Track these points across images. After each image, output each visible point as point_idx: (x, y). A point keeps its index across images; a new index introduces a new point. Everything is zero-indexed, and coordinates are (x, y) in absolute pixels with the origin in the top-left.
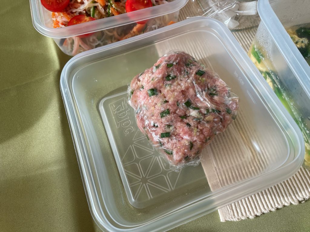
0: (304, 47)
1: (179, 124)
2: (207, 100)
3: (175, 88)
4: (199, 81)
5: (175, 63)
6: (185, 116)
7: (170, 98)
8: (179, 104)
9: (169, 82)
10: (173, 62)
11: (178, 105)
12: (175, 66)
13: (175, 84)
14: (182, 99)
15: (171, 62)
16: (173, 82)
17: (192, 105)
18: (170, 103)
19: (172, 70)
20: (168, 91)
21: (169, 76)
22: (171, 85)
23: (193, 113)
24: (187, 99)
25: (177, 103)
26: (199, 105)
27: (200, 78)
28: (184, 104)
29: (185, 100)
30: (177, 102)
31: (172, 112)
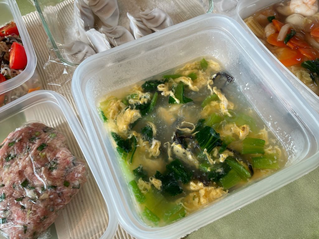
0: (146, 102)
1: (14, 208)
2: (44, 177)
3: (13, 169)
4: (38, 157)
5: (17, 141)
6: (22, 198)
7: (6, 182)
8: (15, 186)
9: (8, 163)
10: (16, 140)
11: (14, 188)
12: (17, 143)
13: (14, 164)
14: (18, 181)
15: (14, 140)
16: (12, 163)
17: (29, 185)
18: (6, 186)
19: (13, 149)
20: (5, 174)
21: (9, 156)
22: (10, 165)
23: (29, 193)
24: (24, 179)
25: (13, 186)
26: (36, 183)
27: (40, 154)
28: (20, 186)
29: (21, 181)
30: (13, 184)
31: (8, 196)
